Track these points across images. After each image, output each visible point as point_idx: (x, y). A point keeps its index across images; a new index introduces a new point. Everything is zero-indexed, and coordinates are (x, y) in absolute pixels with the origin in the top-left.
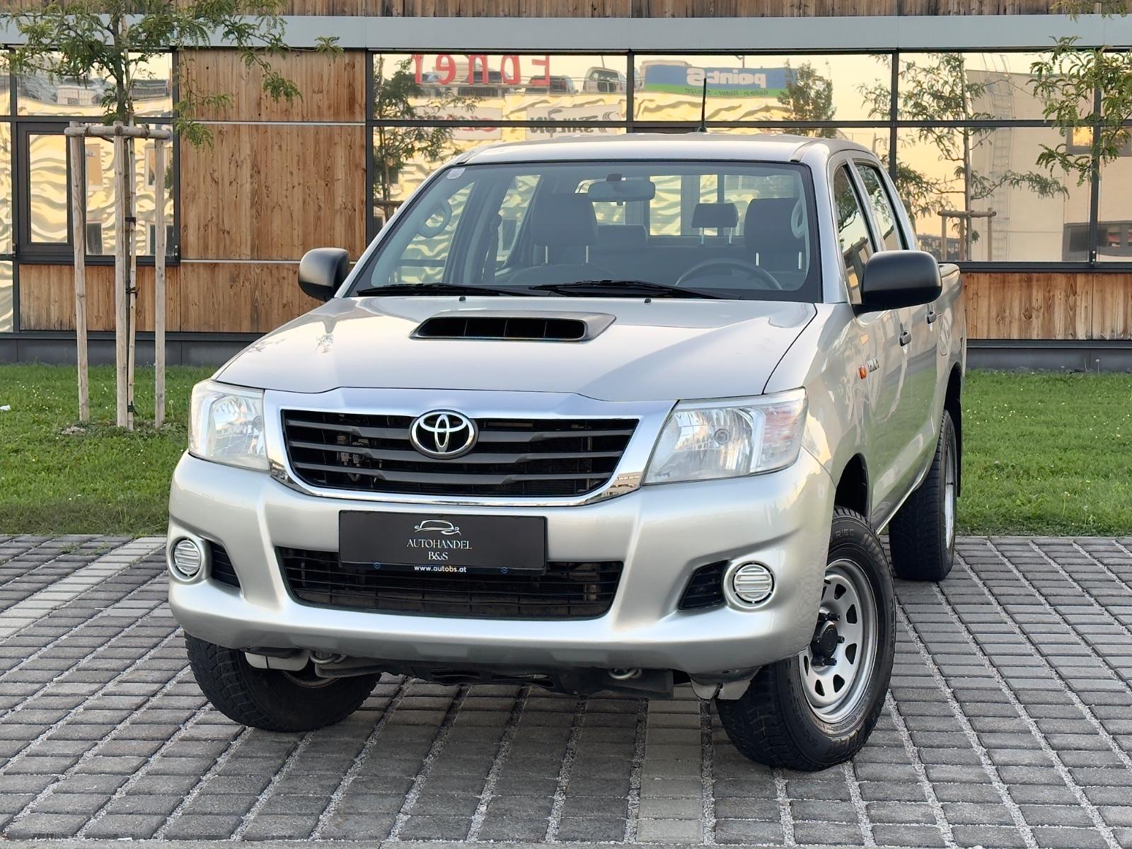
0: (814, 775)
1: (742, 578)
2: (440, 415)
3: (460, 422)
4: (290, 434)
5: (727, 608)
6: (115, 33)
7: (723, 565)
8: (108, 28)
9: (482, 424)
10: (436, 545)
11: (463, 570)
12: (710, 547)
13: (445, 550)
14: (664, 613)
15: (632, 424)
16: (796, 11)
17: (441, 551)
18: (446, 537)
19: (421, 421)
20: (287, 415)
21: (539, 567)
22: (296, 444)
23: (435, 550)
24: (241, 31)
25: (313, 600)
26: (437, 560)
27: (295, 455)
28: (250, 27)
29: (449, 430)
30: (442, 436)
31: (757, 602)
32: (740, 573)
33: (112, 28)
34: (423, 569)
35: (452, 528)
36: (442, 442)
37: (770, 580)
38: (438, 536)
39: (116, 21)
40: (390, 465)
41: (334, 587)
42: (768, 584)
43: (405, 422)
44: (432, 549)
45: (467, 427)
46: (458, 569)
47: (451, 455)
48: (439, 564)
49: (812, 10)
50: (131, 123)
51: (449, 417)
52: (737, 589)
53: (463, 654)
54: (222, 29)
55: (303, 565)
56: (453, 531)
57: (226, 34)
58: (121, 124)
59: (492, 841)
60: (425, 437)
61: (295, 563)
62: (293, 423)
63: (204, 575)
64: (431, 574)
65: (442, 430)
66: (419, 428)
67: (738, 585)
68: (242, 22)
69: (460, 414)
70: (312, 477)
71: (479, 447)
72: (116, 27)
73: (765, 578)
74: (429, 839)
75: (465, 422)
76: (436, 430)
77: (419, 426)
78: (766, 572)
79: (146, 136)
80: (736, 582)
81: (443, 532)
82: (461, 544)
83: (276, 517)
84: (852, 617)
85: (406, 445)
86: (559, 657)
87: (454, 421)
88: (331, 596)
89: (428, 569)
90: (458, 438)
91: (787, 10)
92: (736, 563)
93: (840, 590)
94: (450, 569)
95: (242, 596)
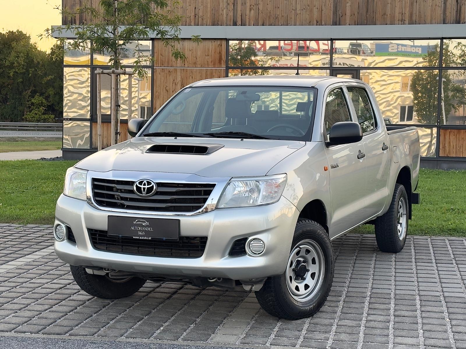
0: (293, 322)
1: (253, 244)
2: (144, 181)
3: (151, 184)
4: (94, 187)
5: (247, 255)
6: (114, 34)
7: (246, 239)
8: (111, 32)
9: (159, 185)
10: (141, 229)
11: (150, 238)
12: (240, 232)
13: (144, 231)
14: (223, 256)
15: (213, 186)
16: (400, 22)
17: (142, 231)
18: (144, 226)
19: (137, 183)
20: (94, 180)
21: (176, 238)
22: (96, 191)
23: (140, 231)
24: (162, 33)
25: (100, 248)
27: (95, 195)
28: (166, 31)
29: (146, 187)
30: (144, 188)
31: (258, 254)
32: (252, 242)
33: (113, 32)
34: (136, 238)
35: (146, 223)
36: (144, 191)
37: (263, 245)
38: (141, 226)
39: (114, 30)
40: (126, 199)
41: (107, 244)
42: (263, 247)
43: (132, 183)
44: (139, 231)
45: (153, 185)
46: (148, 238)
48: (142, 236)
49: (407, 22)
50: (119, 69)
51: (147, 181)
52: (251, 248)
53: (150, 270)
54: (156, 32)
55: (97, 235)
57: (157, 34)
58: (114, 69)
59: (158, 340)
60: (138, 189)
61: (95, 235)
62: (96, 183)
63: (65, 238)
64: (139, 239)
65: (144, 187)
66: (137, 186)
67: (251, 247)
68: (163, 30)
69: (151, 180)
70: (100, 203)
71: (157, 193)
72: (115, 32)
73: (262, 245)
74: (136, 338)
75: (153, 183)
76: (142, 186)
78: (262, 242)
79: (124, 73)
80: (250, 245)
81: (143, 224)
82: (149, 229)
83: (88, 218)
84: (314, 262)
85: (132, 192)
86: (185, 272)
87: (149, 183)
88: (107, 247)
89: (138, 238)
90: (150, 190)
91: (397, 22)
92: (250, 238)
93: (308, 251)
94: (145, 238)
95: (77, 246)
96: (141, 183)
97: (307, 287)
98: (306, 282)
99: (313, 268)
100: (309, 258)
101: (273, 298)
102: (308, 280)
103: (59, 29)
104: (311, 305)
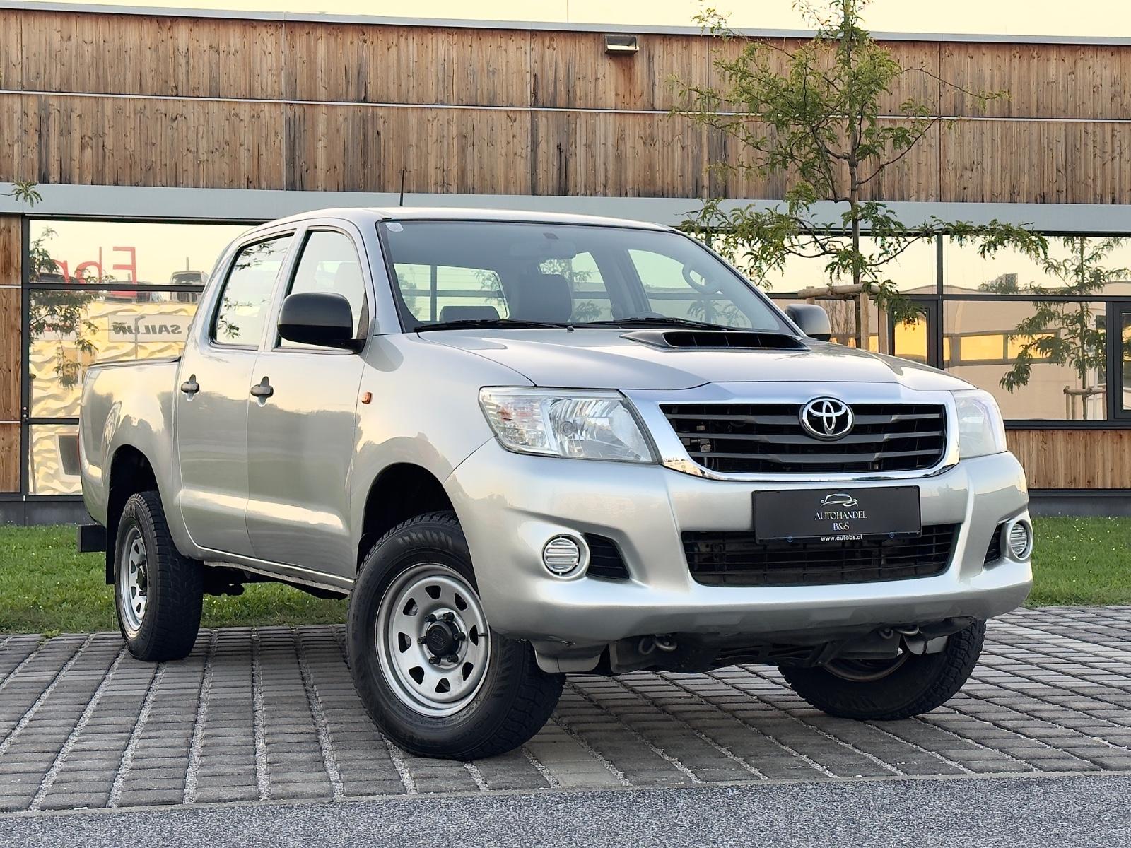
2: (824, 402)
3: (841, 407)
4: (680, 426)
5: (1009, 560)
7: (1004, 524)
9: (858, 409)
10: (840, 517)
11: (860, 537)
13: (847, 521)
17: (842, 521)
18: (846, 509)
19: (809, 407)
20: (667, 409)
21: (916, 531)
23: (838, 521)
26: (840, 531)
29: (834, 415)
30: (829, 420)
34: (828, 539)
35: (852, 500)
36: (830, 425)
38: (840, 508)
44: (835, 521)
45: (846, 412)
46: (856, 537)
47: (836, 437)
51: (831, 402)
56: (852, 503)
65: (829, 415)
66: (809, 414)
69: (839, 400)
75: (845, 408)
76: (824, 415)
77: (809, 412)
81: (845, 505)
82: (859, 514)
87: (837, 407)
89: (833, 539)
92: (1013, 522)
94: (849, 537)
95: (635, 580)
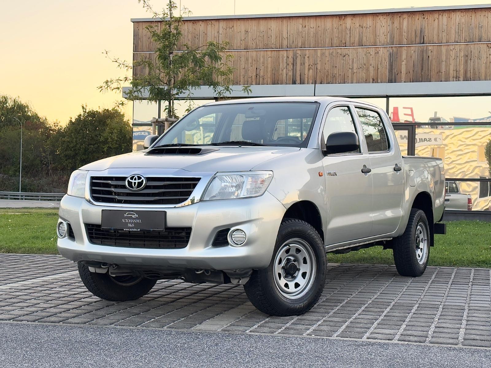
1: (235, 235)
2: (134, 176)
3: (141, 178)
4: (92, 184)
5: (229, 246)
7: (228, 230)
9: (148, 179)
10: (131, 221)
11: (139, 230)
12: (223, 222)
13: (133, 223)
14: (206, 245)
15: (199, 179)
17: (132, 223)
18: (133, 219)
19: (129, 179)
20: (93, 178)
21: (162, 229)
22: (94, 188)
23: (130, 223)
24: (214, 84)
25: (96, 242)
26: (131, 226)
27: (93, 192)
28: (218, 82)
29: (137, 181)
30: (135, 183)
31: (240, 244)
32: (234, 233)
34: (126, 230)
35: (136, 215)
36: (135, 185)
37: (245, 236)
38: (131, 218)
39: (169, 81)
40: (118, 194)
41: (103, 238)
42: (244, 238)
43: (124, 179)
45: (143, 180)
46: (137, 230)
47: (138, 190)
48: (131, 228)
50: (173, 117)
51: (138, 176)
52: (233, 239)
53: (140, 261)
55: (94, 230)
56: (136, 216)
57: (210, 85)
60: (130, 183)
61: (92, 230)
62: (94, 181)
63: (67, 235)
65: (135, 181)
66: (128, 181)
67: (233, 238)
68: (215, 81)
69: (141, 175)
70: (97, 199)
71: (147, 187)
73: (243, 235)
75: (143, 178)
76: (133, 181)
77: (128, 180)
78: (243, 233)
80: (233, 236)
81: (133, 217)
82: (138, 221)
83: (85, 213)
84: (305, 262)
85: (124, 187)
86: (171, 262)
87: (139, 178)
88: (102, 241)
89: (128, 230)
90: (140, 184)
92: (232, 229)
93: (298, 251)
94: (135, 230)
95: (75, 242)
96: (132, 178)
97: (297, 285)
98: (297, 281)
99: (304, 268)
100: (300, 257)
101: (259, 292)
102: (299, 279)
103: (117, 81)
104: (300, 303)
